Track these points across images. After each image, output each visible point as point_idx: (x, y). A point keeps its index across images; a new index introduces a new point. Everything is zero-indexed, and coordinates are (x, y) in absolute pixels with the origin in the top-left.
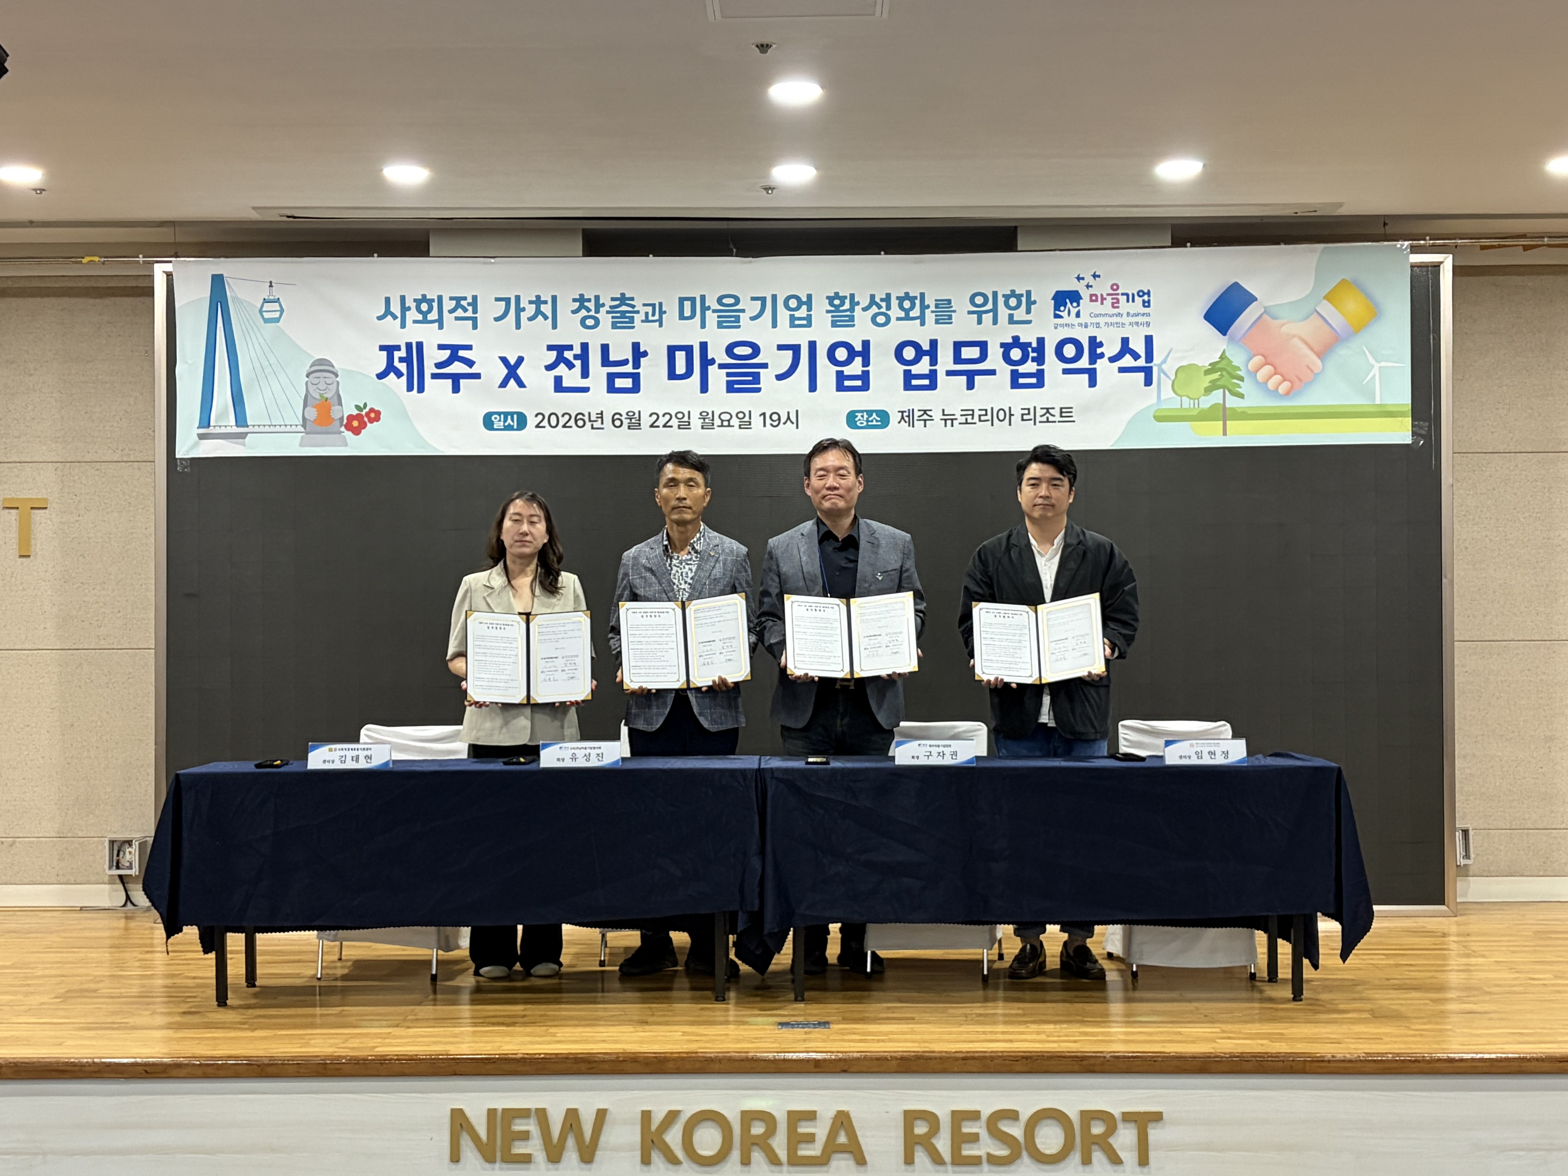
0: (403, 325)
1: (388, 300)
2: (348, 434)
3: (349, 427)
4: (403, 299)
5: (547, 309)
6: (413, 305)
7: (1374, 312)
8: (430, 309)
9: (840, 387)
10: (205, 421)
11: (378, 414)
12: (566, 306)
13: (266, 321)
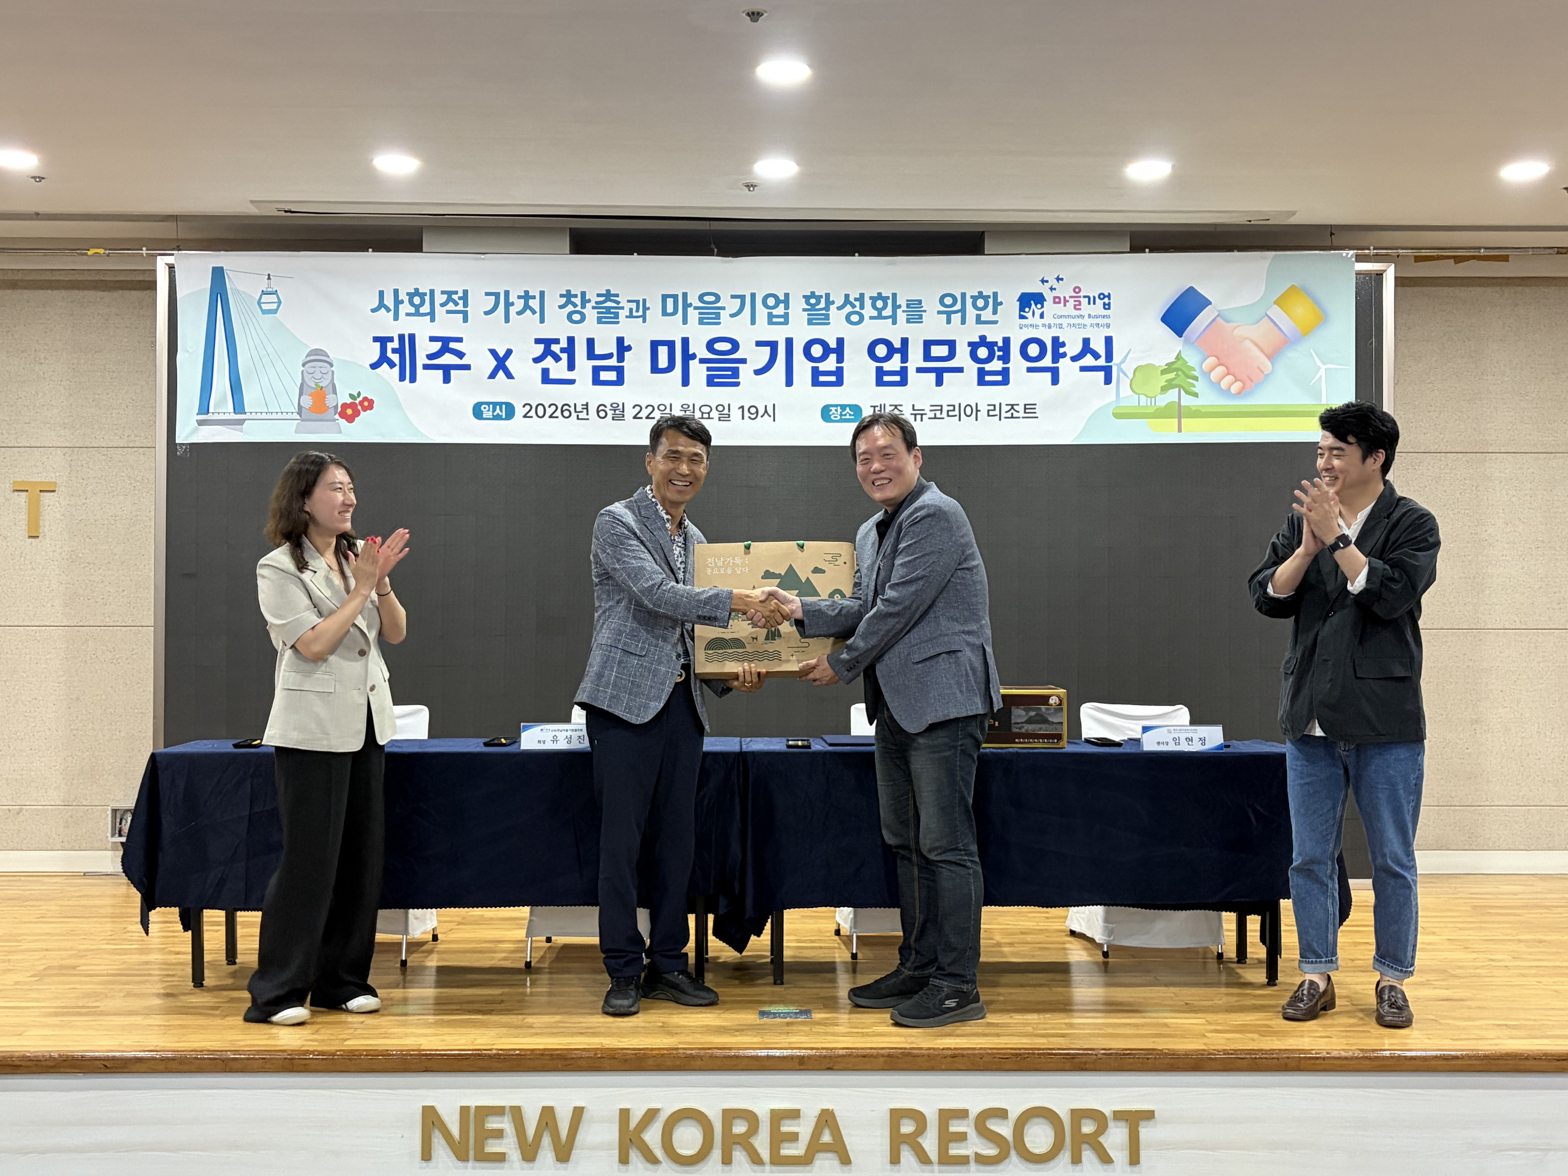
0: (396, 318)
1: (381, 294)
3: (343, 415)
4: (396, 292)
5: (535, 304)
6: (406, 299)
7: (1322, 318)
8: (423, 303)
9: (816, 383)
10: (204, 408)
11: (371, 402)
12: (553, 302)
13: (264, 312)
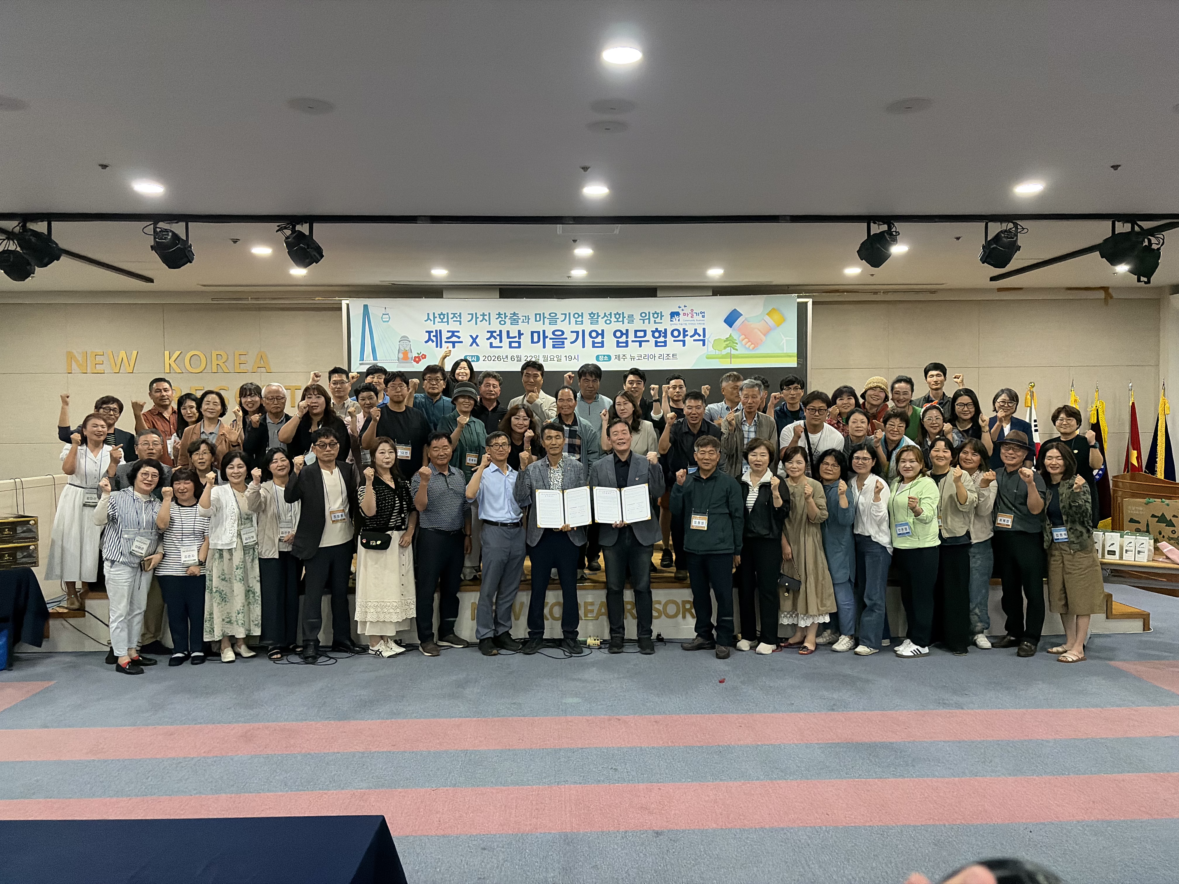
0: (434, 324)
1: (428, 314)
2: (415, 363)
3: (415, 361)
4: (434, 313)
5: (487, 318)
6: (438, 316)
7: (784, 320)
8: (444, 318)
9: (594, 346)
10: (362, 359)
11: (425, 356)
12: (494, 317)
13: (384, 322)
